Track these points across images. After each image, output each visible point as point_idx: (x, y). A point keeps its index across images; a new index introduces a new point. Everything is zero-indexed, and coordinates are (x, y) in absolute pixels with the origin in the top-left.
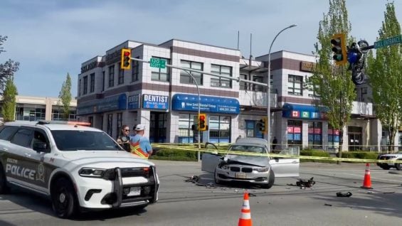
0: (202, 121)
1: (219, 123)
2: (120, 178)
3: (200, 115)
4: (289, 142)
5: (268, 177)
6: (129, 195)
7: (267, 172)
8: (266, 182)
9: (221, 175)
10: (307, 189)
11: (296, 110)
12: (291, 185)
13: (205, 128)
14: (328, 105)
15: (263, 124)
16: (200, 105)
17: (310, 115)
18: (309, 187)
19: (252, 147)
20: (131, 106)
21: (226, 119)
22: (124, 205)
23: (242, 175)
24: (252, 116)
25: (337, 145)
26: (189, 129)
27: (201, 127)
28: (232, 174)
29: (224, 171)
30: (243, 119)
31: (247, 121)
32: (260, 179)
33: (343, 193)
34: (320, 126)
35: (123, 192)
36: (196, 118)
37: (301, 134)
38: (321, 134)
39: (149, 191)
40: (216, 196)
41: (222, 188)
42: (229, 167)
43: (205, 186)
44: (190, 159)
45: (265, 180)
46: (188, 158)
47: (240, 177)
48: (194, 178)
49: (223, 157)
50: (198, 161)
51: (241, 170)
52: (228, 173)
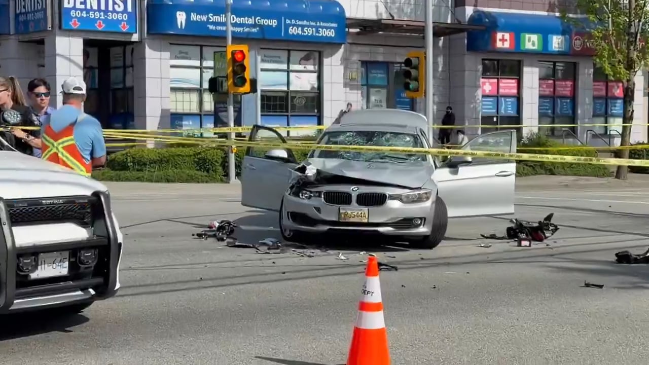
0: (239, 67)
1: (288, 71)
2: (6, 228)
3: (231, 47)
4: (486, 120)
5: (430, 216)
6: (34, 276)
7: (428, 204)
8: (423, 230)
9: (297, 217)
10: (535, 245)
11: (504, 30)
12: (493, 237)
13: (247, 87)
14: (595, 12)
15: (414, 72)
16: (232, 18)
17: (545, 42)
18: (540, 240)
19: (384, 133)
20: (23, 26)
21: (306, 59)
22: (19, 304)
23: (356, 213)
24: (381, 49)
25: (616, 125)
26: (200, 91)
27: (235, 85)
28: (330, 213)
29: (307, 203)
30: (355, 58)
31: (367, 65)
32: (408, 222)
33: (634, 252)
34: (572, 73)
35: (19, 268)
36: (219, 56)
37: (519, 99)
38: (573, 99)
39: (92, 264)
40: (284, 275)
41: (301, 250)
42: (320, 193)
43: (254, 249)
44: (206, 176)
45: (422, 226)
46: (199, 173)
47: (352, 220)
48: (222, 226)
49: (303, 165)
50: (229, 183)
51: (354, 199)
52: (318, 210)
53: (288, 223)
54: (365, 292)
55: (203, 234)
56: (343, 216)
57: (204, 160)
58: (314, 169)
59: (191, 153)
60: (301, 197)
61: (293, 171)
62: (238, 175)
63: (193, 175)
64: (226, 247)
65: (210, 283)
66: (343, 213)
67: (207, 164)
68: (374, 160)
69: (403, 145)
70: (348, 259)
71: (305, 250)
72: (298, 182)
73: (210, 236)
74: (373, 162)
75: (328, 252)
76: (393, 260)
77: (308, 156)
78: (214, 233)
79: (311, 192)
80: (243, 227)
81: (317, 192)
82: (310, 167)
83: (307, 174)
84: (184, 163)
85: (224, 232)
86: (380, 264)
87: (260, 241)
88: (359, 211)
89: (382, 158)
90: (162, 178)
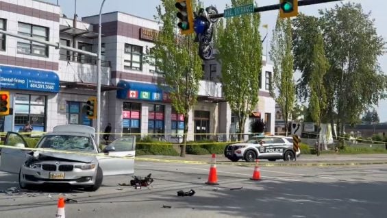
0: (4, 102)
1: (30, 105)
4: (125, 130)
5: (94, 176)
7: (94, 170)
8: (91, 182)
9: (28, 177)
10: (143, 188)
11: (133, 89)
12: (124, 185)
13: (8, 112)
14: (172, 84)
15: (91, 107)
17: (151, 96)
18: (145, 186)
21: (39, 99)
24: (76, 96)
25: (181, 133)
27: (1, 110)
28: (45, 175)
29: (33, 170)
30: (64, 99)
31: (70, 103)
32: (84, 179)
34: (163, 110)
37: (140, 120)
38: (163, 121)
40: (19, 206)
42: (40, 165)
43: (4, 193)
47: (56, 178)
49: (33, 151)
51: (58, 168)
52: (39, 173)
53: (23, 180)
54: (57, 215)
56: (51, 176)
58: (38, 153)
60: (31, 167)
61: (27, 154)
70: (53, 197)
71: (31, 193)
72: (30, 160)
74: (68, 150)
75: (43, 194)
76: (75, 197)
79: (36, 165)
83: (34, 155)
86: (68, 200)
87: (8, 189)
88: (60, 173)
89: (73, 148)
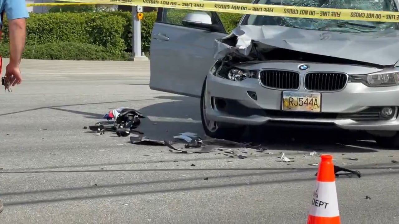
8: (396, 123)
9: (225, 104)
23: (304, 99)
29: (238, 86)
32: (375, 112)
40: (206, 181)
41: (230, 150)
42: (255, 72)
43: (167, 147)
44: (103, 51)
45: (394, 118)
46: (93, 47)
47: (299, 109)
48: (123, 116)
49: (233, 34)
50: (133, 60)
51: (302, 80)
52: (253, 95)
53: (212, 112)
54: (316, 203)
55: (98, 127)
56: (286, 103)
57: (100, 30)
58: (248, 40)
59: (83, 19)
60: (230, 77)
61: (219, 42)
62: (145, 49)
63: (85, 49)
64: (129, 144)
65: (109, 191)
66: (286, 99)
67: (104, 35)
68: (331, 29)
69: (368, 8)
70: (293, 161)
71: (235, 150)
72: (227, 58)
73: (108, 129)
74: (329, 31)
75: (265, 152)
76: (353, 163)
77: (240, 23)
78: (113, 125)
79: (244, 71)
80: (153, 118)
81: (251, 71)
82: (243, 36)
83: (240, 46)
84: (73, 33)
85: (127, 124)
86: (337, 169)
87: (175, 137)
88: (309, 97)
89: (340, 26)
90: (43, 54)
